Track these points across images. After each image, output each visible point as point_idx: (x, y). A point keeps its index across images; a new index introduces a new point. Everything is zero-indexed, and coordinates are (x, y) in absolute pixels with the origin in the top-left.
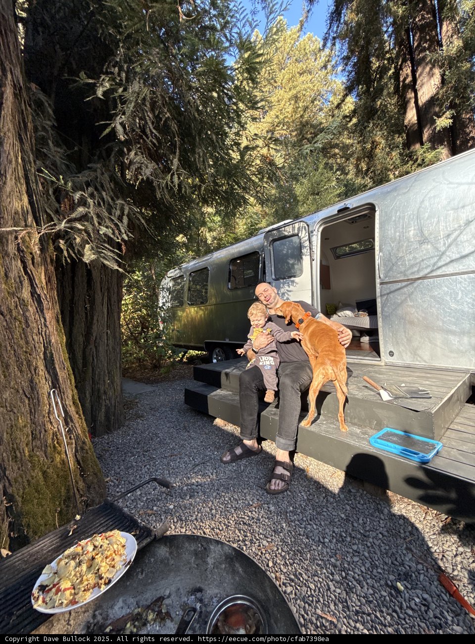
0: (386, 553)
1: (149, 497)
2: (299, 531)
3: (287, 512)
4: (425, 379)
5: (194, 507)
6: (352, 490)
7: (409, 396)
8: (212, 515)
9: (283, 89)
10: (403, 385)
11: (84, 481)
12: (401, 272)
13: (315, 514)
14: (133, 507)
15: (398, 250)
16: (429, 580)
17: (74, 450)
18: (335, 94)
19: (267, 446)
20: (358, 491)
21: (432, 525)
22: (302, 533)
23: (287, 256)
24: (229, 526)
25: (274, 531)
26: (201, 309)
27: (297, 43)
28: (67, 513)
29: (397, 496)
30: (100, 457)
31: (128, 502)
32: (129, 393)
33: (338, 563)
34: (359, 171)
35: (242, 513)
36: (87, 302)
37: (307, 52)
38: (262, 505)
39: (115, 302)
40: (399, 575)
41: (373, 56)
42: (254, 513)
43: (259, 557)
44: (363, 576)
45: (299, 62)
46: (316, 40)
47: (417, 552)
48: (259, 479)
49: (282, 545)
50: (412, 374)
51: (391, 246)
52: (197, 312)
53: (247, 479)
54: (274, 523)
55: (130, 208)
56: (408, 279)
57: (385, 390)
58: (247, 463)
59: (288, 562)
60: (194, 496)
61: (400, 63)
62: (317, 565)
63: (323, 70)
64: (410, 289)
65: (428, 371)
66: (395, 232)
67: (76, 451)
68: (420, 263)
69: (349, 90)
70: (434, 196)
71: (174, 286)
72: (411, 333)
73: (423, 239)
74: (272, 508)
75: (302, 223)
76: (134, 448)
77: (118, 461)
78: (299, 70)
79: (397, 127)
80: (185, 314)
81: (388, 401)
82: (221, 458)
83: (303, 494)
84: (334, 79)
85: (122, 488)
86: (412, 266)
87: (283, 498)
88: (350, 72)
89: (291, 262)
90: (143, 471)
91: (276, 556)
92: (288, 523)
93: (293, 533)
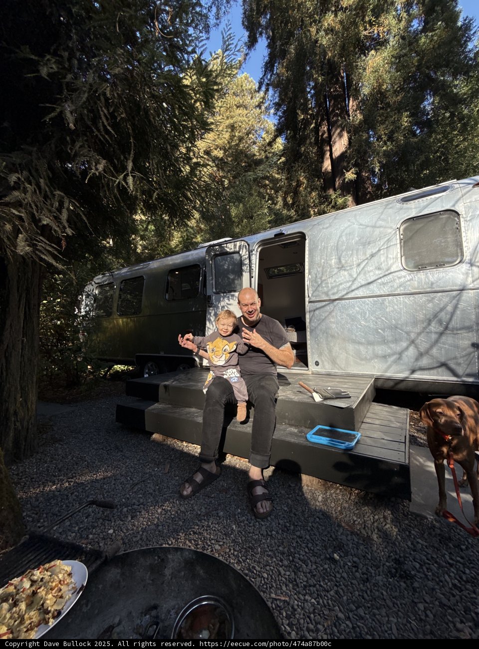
2: (249, 529)
3: (235, 515)
22: (251, 531)
23: (228, 272)
24: (178, 539)
25: (225, 534)
26: (131, 320)
41: (299, 109)
42: (203, 521)
44: (307, 556)
45: (236, 96)
49: (234, 545)
54: (224, 527)
59: (241, 560)
62: (267, 556)
63: (258, 109)
69: (279, 132)
75: (243, 242)
84: (266, 119)
89: (232, 277)
91: (229, 557)
92: (238, 524)
93: (243, 533)
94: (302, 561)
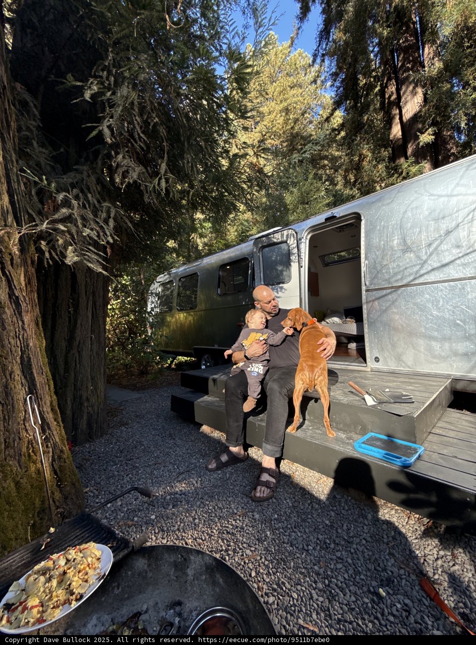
0: (369, 559)
1: (130, 508)
2: (284, 539)
3: (271, 520)
4: (408, 384)
5: (176, 517)
6: (337, 496)
7: (392, 401)
8: (195, 525)
9: (275, 101)
10: (387, 390)
11: (61, 492)
12: (386, 280)
13: (299, 521)
14: (112, 518)
15: (383, 258)
16: (411, 585)
17: (50, 459)
18: (325, 108)
19: (254, 452)
20: (343, 497)
21: (414, 529)
22: (286, 541)
23: (276, 263)
24: (212, 536)
25: (258, 540)
26: (190, 315)
27: (288, 58)
28: (41, 526)
29: (381, 502)
30: (80, 467)
31: (107, 513)
32: (114, 400)
33: (322, 571)
34: (347, 182)
35: (226, 522)
36: (71, 305)
37: (298, 66)
38: (246, 513)
39: (100, 306)
40: (382, 580)
41: (360, 73)
42: (238, 521)
43: (241, 567)
44: (345, 584)
45: (290, 76)
46: (306, 56)
47: (400, 556)
48: (245, 487)
49: (266, 554)
50: (396, 379)
51: (376, 254)
52: (186, 318)
53: (232, 487)
54: (258, 532)
55: (117, 212)
56: (393, 287)
57: (370, 395)
58: (233, 471)
59: (271, 571)
60: (177, 505)
61: (385, 82)
62: (300, 573)
63: (313, 85)
64: (394, 296)
65: (412, 377)
66: (380, 241)
67: (53, 460)
68: (403, 271)
69: (337, 104)
70: (417, 207)
71: (163, 291)
72: (396, 339)
73: (406, 248)
74: (257, 516)
75: (290, 230)
76: (117, 457)
77: (99, 471)
78: (289, 84)
79: (383, 141)
80: (174, 320)
81: (373, 406)
82: (206, 465)
83: (288, 501)
85: (102, 498)
86: (396, 274)
87: (268, 505)
88: (338, 88)
89: (280, 268)
90: (125, 481)
91: (259, 566)
92: (273, 531)
93: (277, 541)
94: (339, 588)
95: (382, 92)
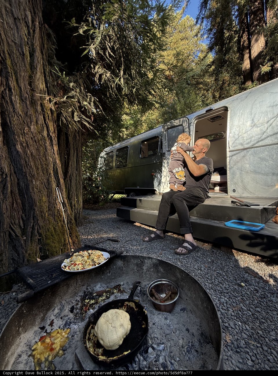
9: (171, 48)
23: (175, 137)
27: (180, 21)
34: (214, 97)
37: (186, 26)
41: (226, 29)
45: (181, 33)
46: (192, 20)
61: (241, 34)
75: (185, 118)
78: (181, 37)
79: (238, 71)
84: (201, 43)
88: (212, 38)
95: (239, 41)
